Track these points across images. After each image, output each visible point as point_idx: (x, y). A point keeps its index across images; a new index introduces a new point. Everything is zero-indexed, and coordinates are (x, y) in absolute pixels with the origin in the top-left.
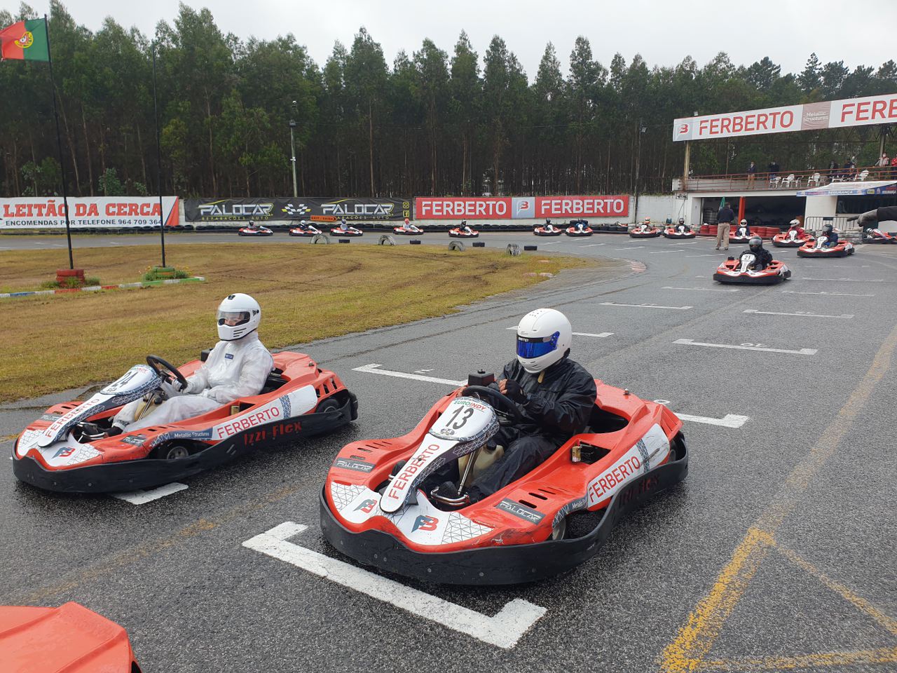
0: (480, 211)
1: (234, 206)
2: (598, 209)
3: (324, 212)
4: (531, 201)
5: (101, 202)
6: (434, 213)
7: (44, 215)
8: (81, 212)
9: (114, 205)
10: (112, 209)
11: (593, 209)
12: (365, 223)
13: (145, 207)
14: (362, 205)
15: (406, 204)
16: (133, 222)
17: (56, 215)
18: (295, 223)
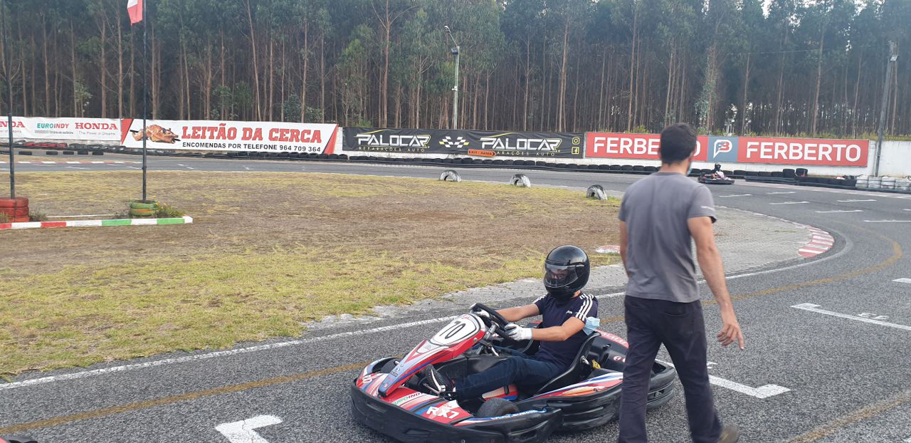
1: (391, 137)
2: (824, 156)
3: (483, 146)
5: (266, 126)
6: (609, 151)
7: (215, 138)
8: (247, 136)
9: (276, 130)
10: (274, 135)
11: (816, 155)
12: (526, 159)
13: (306, 134)
14: (525, 140)
15: (576, 140)
16: (293, 148)
17: (225, 138)
18: (451, 157)
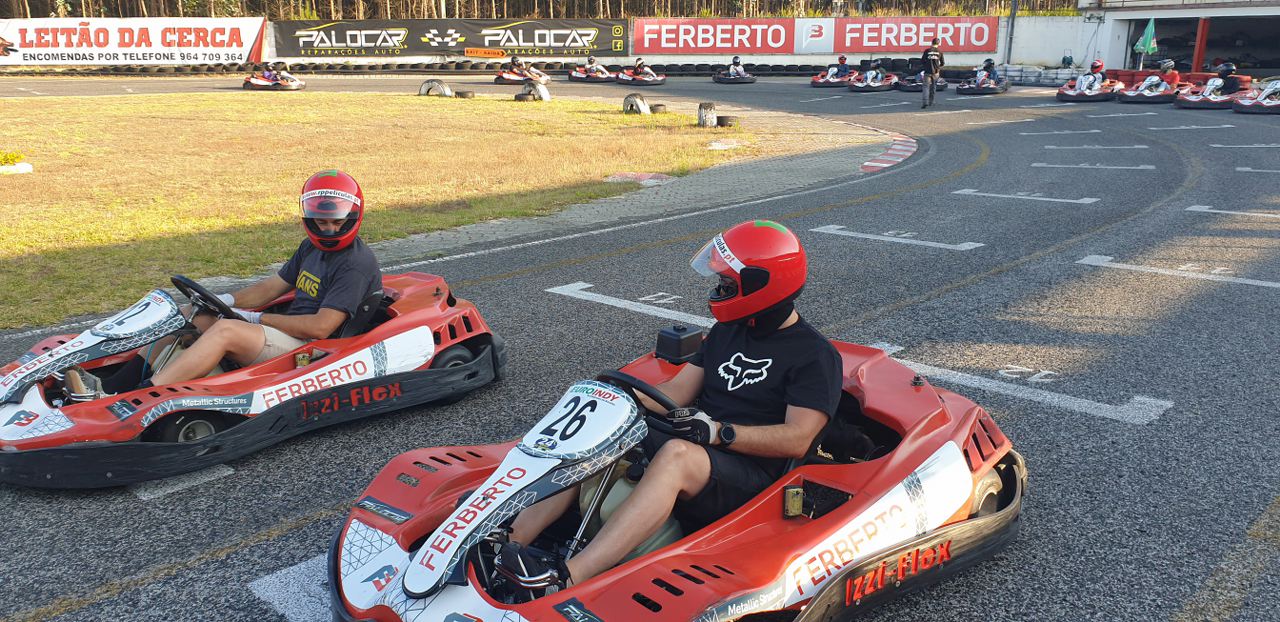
0: (740, 41)
1: (349, 33)
3: (487, 44)
4: (828, 24)
5: (156, 25)
6: (664, 44)
7: (75, 44)
8: (127, 40)
9: (172, 30)
10: (170, 37)
12: (549, 60)
13: (218, 35)
14: (546, 31)
15: (617, 30)
16: (201, 57)
17: (91, 46)
